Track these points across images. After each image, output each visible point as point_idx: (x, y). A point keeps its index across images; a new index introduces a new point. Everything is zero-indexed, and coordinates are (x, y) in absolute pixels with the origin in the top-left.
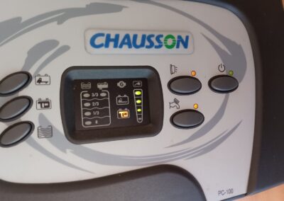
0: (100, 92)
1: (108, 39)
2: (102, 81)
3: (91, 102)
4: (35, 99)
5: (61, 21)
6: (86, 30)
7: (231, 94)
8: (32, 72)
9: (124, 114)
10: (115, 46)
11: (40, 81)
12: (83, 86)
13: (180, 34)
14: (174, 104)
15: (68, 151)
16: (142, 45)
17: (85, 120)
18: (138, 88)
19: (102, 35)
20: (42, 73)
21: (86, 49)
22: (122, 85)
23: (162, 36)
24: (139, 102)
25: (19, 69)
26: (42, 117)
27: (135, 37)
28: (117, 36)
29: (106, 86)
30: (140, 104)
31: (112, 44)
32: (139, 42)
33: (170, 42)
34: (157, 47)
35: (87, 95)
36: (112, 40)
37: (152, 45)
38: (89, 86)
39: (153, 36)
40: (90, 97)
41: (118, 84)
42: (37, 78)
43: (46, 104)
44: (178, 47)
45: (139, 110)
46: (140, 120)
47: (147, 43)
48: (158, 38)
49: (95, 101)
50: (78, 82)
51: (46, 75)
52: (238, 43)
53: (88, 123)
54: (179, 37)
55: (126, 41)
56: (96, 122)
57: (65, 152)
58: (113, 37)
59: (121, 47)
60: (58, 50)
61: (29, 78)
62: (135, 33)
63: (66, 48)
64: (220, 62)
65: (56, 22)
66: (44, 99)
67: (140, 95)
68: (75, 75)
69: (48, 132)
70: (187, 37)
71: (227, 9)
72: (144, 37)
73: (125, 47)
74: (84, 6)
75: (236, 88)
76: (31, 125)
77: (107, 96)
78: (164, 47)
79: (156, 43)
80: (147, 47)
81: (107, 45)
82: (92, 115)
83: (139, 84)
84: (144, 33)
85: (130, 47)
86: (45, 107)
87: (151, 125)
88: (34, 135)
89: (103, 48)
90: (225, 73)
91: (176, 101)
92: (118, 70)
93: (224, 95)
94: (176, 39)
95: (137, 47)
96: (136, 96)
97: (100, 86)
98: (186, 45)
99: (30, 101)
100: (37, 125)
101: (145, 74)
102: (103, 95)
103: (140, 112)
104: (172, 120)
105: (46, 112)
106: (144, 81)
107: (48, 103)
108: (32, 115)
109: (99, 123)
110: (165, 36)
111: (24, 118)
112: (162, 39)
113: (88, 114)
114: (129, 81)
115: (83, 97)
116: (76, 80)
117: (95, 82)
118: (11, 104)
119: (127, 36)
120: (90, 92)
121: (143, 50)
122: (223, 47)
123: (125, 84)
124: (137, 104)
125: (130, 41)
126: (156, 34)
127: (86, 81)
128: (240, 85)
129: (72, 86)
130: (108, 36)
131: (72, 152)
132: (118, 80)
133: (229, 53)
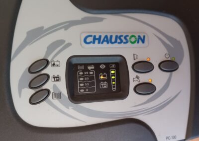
0: (89, 71)
1: (95, 38)
2: (91, 64)
3: (84, 78)
4: (51, 76)
5: (66, 28)
6: (81, 33)
7: (174, 73)
8: (49, 59)
9: (105, 85)
10: (99, 43)
11: (54, 65)
12: (79, 67)
13: (139, 34)
14: (136, 79)
15: (70, 107)
16: (116, 42)
17: (80, 89)
18: (113, 69)
19: (91, 36)
20: (55, 59)
21: (81, 45)
22: (103, 67)
23: (128, 36)
24: (113, 77)
25: (42, 58)
26: (55, 86)
27: (111, 37)
28: (100, 37)
29: (93, 67)
30: (114, 79)
31: (97, 41)
32: (113, 40)
33: (133, 39)
34: (125, 43)
35: (81, 73)
36: (97, 39)
37: (122, 41)
38: (83, 67)
39: (122, 36)
40: (84, 75)
41: (101, 66)
42: (53, 63)
43: (58, 79)
44: (138, 42)
45: (114, 83)
46: (114, 89)
47: (119, 41)
48: (125, 38)
49: (86, 77)
50: (77, 65)
51: (58, 61)
52: (178, 39)
53: (82, 91)
54: (139, 36)
55: (106, 39)
56: (87, 90)
57: (68, 108)
58: (97, 37)
59: (102, 43)
60: (65, 45)
61: (48, 62)
63: (69, 44)
64: (166, 51)
65: (64, 29)
66: (56, 75)
67: (114, 73)
68: (75, 61)
69: (58, 96)
70: (144, 37)
71: (171, 18)
72: (117, 36)
73: (105, 43)
74: (80, 19)
75: (178, 68)
76: (48, 91)
77: (93, 74)
78: (129, 43)
79: (124, 41)
80: (119, 43)
81: (94, 42)
82: (84, 86)
83: (113, 66)
84: (116, 34)
85: (108, 43)
86: (57, 80)
87: (121, 92)
88: (50, 97)
89: (92, 44)
90: (169, 59)
91: (138, 77)
92: (101, 58)
93: (169, 73)
94: (137, 38)
95: (112, 43)
96: (112, 74)
97: (89, 68)
98: (143, 41)
99: (48, 76)
100: (52, 91)
101: (118, 60)
102: (91, 73)
103: (114, 84)
104: (135, 89)
105: (57, 83)
106: (117, 64)
107: (59, 78)
108: (49, 85)
110: (130, 36)
111: (44, 87)
112: (128, 38)
113: (82, 85)
114: (107, 64)
115: (79, 75)
116: (75, 64)
117: (86, 65)
119: (106, 37)
120: (83, 71)
121: (116, 45)
122: (167, 42)
123: (104, 66)
124: (113, 79)
125: (108, 40)
126: (124, 35)
127: (81, 65)
128: (180, 67)
129: (72, 67)
130: (95, 36)
131: (73, 109)
132: (101, 64)
133: (172, 46)
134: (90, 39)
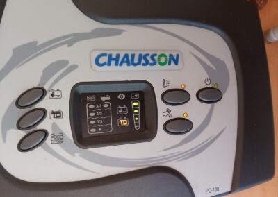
0: (103, 103)
1: (110, 58)
2: (105, 94)
3: (95, 112)
4: (49, 111)
5: (70, 44)
6: (91, 52)
7: (216, 104)
8: (46, 87)
9: (124, 122)
10: (116, 64)
11: (53, 95)
12: (88, 98)
13: (171, 53)
14: (167, 113)
15: (76, 154)
16: (139, 63)
17: (90, 128)
18: (135, 100)
19: (105, 55)
20: (55, 88)
22: (121, 97)
23: (156, 55)
24: (136, 111)
25: (36, 86)
26: (54, 126)
27: (133, 56)
28: (118, 56)
29: (108, 98)
30: (138, 113)
31: (113, 63)
32: (136, 61)
33: (163, 60)
34: (151, 64)
35: (92, 107)
36: (114, 59)
38: (94, 98)
39: (148, 55)
40: (95, 108)
41: (119, 97)
42: (51, 93)
43: (58, 115)
44: (169, 64)
45: (137, 119)
46: (137, 127)
47: (143, 61)
48: (152, 57)
49: (99, 111)
50: (85, 95)
51: (58, 90)
52: (222, 60)
53: (93, 130)
54: (171, 55)
55: (125, 60)
56: (100, 129)
57: (74, 156)
58: (114, 56)
59: (121, 65)
60: (68, 69)
61: (44, 92)
62: (133, 53)
63: (74, 67)
64: (206, 76)
65: (66, 45)
66: (56, 110)
67: (137, 106)
68: (82, 90)
69: (59, 138)
70: (178, 56)
71: (212, 30)
72: (140, 56)
73: (125, 65)
74: (90, 31)
75: (220, 99)
76: (45, 132)
77: (109, 107)
78: (158, 65)
79: (151, 61)
80: (144, 65)
81: (109, 64)
82: (96, 124)
83: (136, 96)
84: (140, 53)
85: (129, 65)
86: (57, 117)
87: (146, 132)
88: (48, 141)
89: (106, 66)
90: (210, 86)
91: (168, 111)
92: (119, 85)
93: (210, 105)
94: (168, 57)
95: (135, 65)
96: (134, 106)
97: (103, 99)
98: (176, 63)
99: (44, 112)
100: (50, 133)
101: (142, 87)
102: (106, 106)
103: (138, 121)
104: (165, 127)
105: (58, 121)
106: (141, 93)
107: (60, 113)
108: (46, 125)
109: (102, 131)
110: (158, 55)
111: (39, 127)
112: (156, 58)
113: (93, 122)
114: (128, 94)
115: (89, 108)
116: (82, 94)
117: (99, 95)
118: (28, 115)
119: (126, 56)
120: (94, 103)
121: (140, 67)
122: (209, 63)
123: (124, 96)
124: (135, 113)
125: (128, 60)
126: (151, 54)
127: (91, 95)
128: (224, 96)
129: (79, 98)
130: (110, 56)
131: (80, 156)
132: (119, 93)
133: (214, 68)
134: (103, 60)
